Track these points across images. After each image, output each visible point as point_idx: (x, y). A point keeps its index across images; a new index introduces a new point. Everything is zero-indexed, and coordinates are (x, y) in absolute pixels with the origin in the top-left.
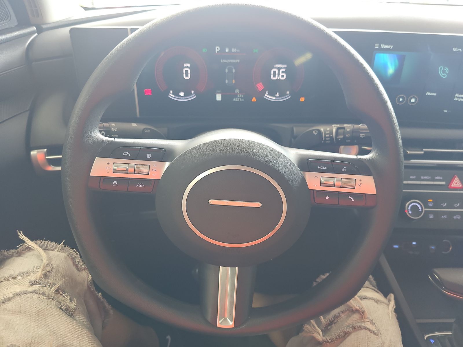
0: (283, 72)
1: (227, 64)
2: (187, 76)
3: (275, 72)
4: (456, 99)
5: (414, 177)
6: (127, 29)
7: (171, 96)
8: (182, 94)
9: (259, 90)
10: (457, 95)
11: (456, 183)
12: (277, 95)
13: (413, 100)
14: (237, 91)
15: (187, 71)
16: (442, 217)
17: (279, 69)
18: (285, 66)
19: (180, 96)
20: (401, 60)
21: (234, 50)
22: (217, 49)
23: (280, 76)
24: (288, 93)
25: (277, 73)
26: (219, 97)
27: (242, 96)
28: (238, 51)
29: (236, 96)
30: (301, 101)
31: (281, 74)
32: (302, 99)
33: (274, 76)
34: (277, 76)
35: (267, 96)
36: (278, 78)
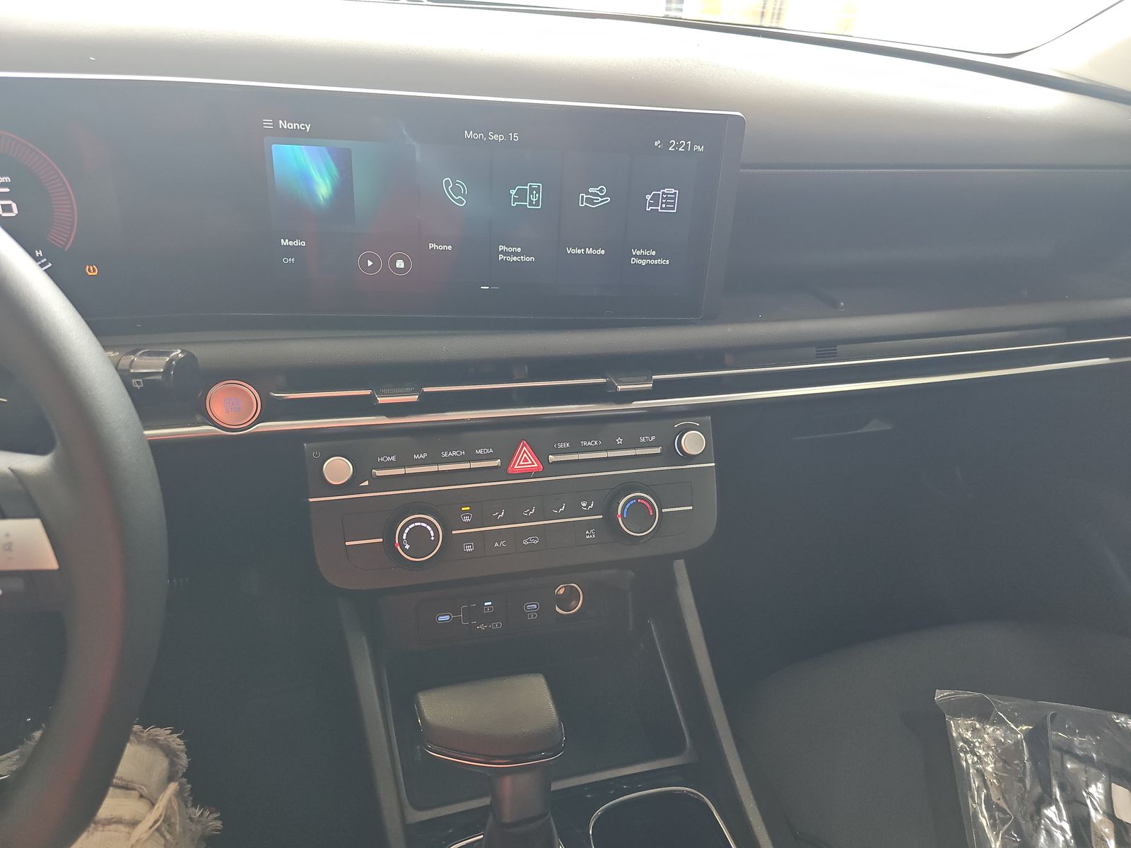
4: (501, 257)
5: (423, 456)
10: (502, 248)
11: (525, 460)
13: (400, 264)
16: (496, 545)
18: (7, 179)
20: (343, 163)
24: (39, 253)
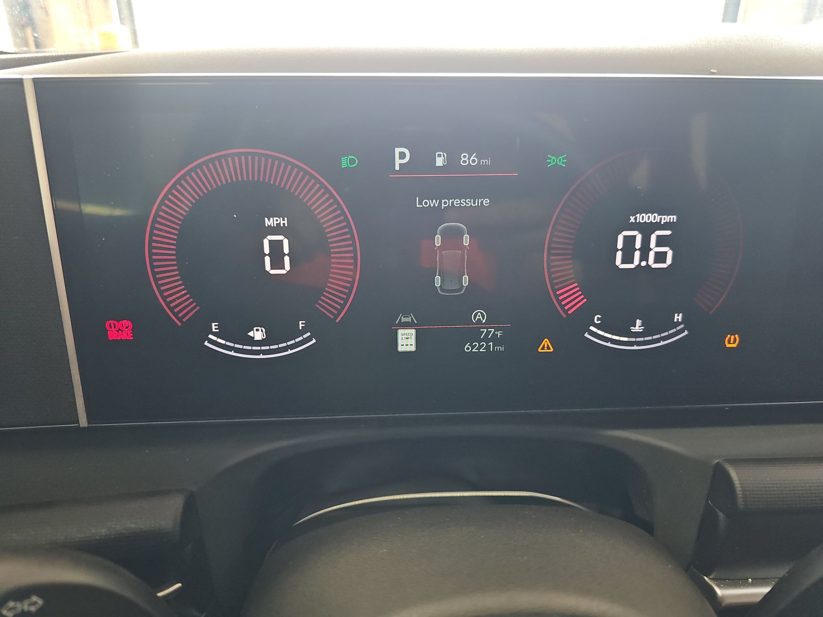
0: (661, 241)
1: (439, 215)
2: (277, 263)
3: (630, 240)
6: (19, 82)
7: (215, 342)
8: (258, 334)
9: (566, 312)
12: (638, 327)
14: (479, 315)
15: (276, 247)
17: (647, 230)
18: (673, 218)
19: (252, 341)
21: (466, 159)
22: (401, 156)
23: (652, 255)
24: (678, 317)
25: (638, 245)
26: (407, 341)
27: (499, 334)
28: (486, 162)
29: (474, 335)
30: (727, 346)
31: (654, 249)
32: (732, 342)
33: (628, 259)
34: (637, 254)
35: (597, 334)
36: (644, 264)
